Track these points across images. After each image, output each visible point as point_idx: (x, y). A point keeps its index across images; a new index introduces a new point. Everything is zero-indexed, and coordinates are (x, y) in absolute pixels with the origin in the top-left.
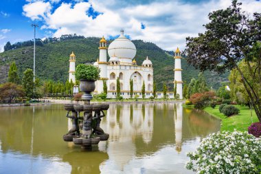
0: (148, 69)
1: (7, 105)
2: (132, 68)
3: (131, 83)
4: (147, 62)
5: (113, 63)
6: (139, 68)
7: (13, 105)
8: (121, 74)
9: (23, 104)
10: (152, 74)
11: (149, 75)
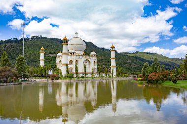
0: (94, 58)
1: (5, 84)
2: (84, 57)
3: (85, 67)
4: (93, 53)
5: (71, 54)
6: (88, 57)
7: (9, 84)
8: (77, 61)
9: (17, 83)
10: (96, 61)
11: (95, 62)
